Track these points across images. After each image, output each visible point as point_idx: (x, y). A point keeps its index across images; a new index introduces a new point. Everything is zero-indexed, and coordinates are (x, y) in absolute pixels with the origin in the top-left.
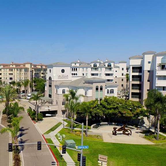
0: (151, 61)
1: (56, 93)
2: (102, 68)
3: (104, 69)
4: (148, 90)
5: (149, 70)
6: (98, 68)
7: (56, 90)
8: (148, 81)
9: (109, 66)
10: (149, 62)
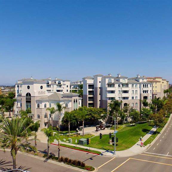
0: (101, 81)
1: (37, 108)
2: (54, 85)
3: (55, 86)
4: (100, 101)
5: (100, 87)
6: (50, 85)
7: (37, 105)
8: (100, 94)
9: (59, 83)
10: (100, 82)
